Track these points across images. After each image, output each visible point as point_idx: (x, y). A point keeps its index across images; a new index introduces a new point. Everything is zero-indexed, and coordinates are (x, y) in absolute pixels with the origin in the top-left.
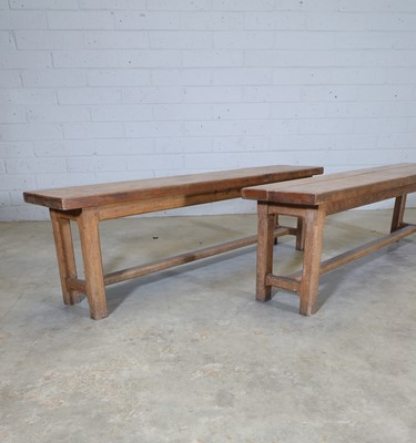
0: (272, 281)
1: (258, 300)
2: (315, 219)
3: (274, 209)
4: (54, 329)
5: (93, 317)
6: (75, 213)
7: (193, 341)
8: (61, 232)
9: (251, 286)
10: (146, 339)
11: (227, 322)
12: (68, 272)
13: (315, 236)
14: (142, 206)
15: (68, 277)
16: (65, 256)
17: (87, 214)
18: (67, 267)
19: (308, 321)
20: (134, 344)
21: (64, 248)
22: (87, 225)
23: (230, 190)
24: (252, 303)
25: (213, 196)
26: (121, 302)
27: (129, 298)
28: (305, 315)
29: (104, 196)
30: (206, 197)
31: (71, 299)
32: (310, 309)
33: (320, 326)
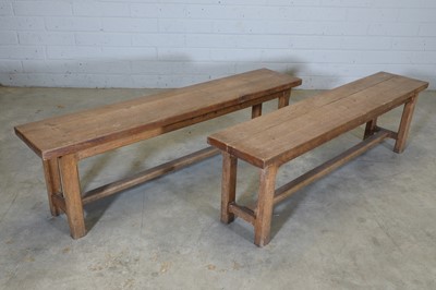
0: (234, 210)
1: (222, 222)
4: (36, 249)
5: (72, 236)
7: (153, 274)
10: (113, 268)
12: (53, 191)
13: (267, 187)
15: (54, 194)
18: (53, 186)
20: (102, 275)
23: (204, 115)
24: (216, 225)
26: (102, 214)
27: (109, 211)
28: (258, 246)
29: (82, 143)
30: (184, 123)
31: (57, 211)
33: (268, 261)
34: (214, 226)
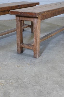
0: (23, 46)
1: (18, 53)
2: (37, 22)
9: (15, 48)
11: (6, 63)
19: (37, 60)
23: (5, 11)
24: (16, 55)
28: (36, 58)
32: (37, 56)
33: (41, 62)
34: (15, 55)
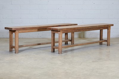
3: (54, 32)
5: (15, 53)
6: (14, 31)
8: (11, 36)
12: (11, 44)
14: (28, 31)
15: (11, 45)
16: (11, 40)
17: (17, 31)
18: (11, 43)
21: (11, 39)
22: (16, 33)
25: (45, 30)
28: (59, 54)
29: (20, 28)
30: (43, 30)
31: (11, 50)
32: (60, 52)
